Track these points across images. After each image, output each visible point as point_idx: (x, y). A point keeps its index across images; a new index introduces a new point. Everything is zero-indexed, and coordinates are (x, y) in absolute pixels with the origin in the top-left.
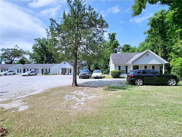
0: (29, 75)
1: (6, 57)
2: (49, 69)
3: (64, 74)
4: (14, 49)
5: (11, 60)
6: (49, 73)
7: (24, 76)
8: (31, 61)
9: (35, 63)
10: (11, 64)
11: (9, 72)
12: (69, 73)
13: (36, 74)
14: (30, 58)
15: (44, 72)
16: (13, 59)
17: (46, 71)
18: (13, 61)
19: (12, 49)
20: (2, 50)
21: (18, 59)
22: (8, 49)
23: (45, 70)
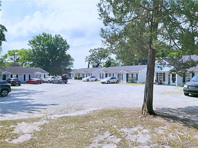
0: (109, 82)
1: (93, 59)
2: (137, 74)
3: (161, 84)
4: (101, 49)
5: (98, 62)
6: (137, 80)
7: (103, 83)
8: (117, 63)
9: (122, 66)
10: (97, 67)
11: (91, 77)
12: (171, 81)
13: (118, 81)
14: (117, 59)
15: (129, 78)
16: (99, 61)
17: (132, 78)
18: (100, 63)
19: (98, 49)
20: (90, 51)
21: (105, 61)
22: (95, 49)
23: (130, 76)
